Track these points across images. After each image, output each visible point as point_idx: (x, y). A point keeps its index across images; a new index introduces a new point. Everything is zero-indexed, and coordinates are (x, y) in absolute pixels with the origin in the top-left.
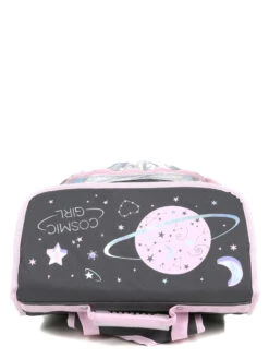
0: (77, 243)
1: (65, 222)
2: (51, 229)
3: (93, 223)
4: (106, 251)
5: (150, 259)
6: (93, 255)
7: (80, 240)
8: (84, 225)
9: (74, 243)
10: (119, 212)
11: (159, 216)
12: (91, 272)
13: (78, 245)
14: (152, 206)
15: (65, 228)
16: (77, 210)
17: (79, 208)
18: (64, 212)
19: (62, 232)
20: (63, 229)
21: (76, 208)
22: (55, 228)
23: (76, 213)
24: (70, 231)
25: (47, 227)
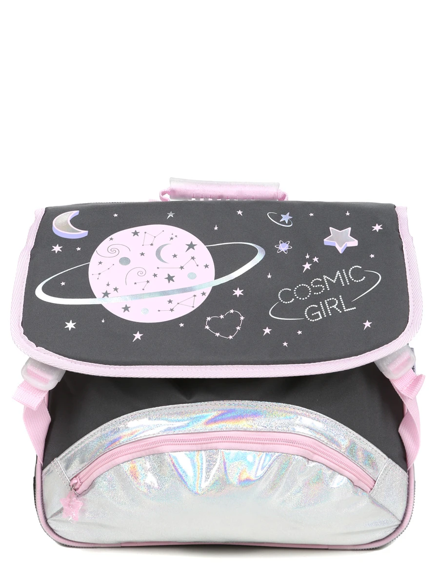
0: (310, 261)
1: (336, 289)
2: (356, 274)
3: (287, 296)
4: (262, 252)
5: (191, 246)
6: (284, 247)
7: (307, 266)
9: (316, 259)
10: (242, 318)
11: (171, 306)
12: (284, 222)
13: (308, 257)
14: (182, 325)
15: (334, 279)
16: (317, 316)
17: (315, 320)
18: (339, 306)
19: (338, 271)
20: (336, 277)
21: (321, 318)
22: (351, 278)
23: (319, 309)
24: (325, 277)
25: (364, 277)
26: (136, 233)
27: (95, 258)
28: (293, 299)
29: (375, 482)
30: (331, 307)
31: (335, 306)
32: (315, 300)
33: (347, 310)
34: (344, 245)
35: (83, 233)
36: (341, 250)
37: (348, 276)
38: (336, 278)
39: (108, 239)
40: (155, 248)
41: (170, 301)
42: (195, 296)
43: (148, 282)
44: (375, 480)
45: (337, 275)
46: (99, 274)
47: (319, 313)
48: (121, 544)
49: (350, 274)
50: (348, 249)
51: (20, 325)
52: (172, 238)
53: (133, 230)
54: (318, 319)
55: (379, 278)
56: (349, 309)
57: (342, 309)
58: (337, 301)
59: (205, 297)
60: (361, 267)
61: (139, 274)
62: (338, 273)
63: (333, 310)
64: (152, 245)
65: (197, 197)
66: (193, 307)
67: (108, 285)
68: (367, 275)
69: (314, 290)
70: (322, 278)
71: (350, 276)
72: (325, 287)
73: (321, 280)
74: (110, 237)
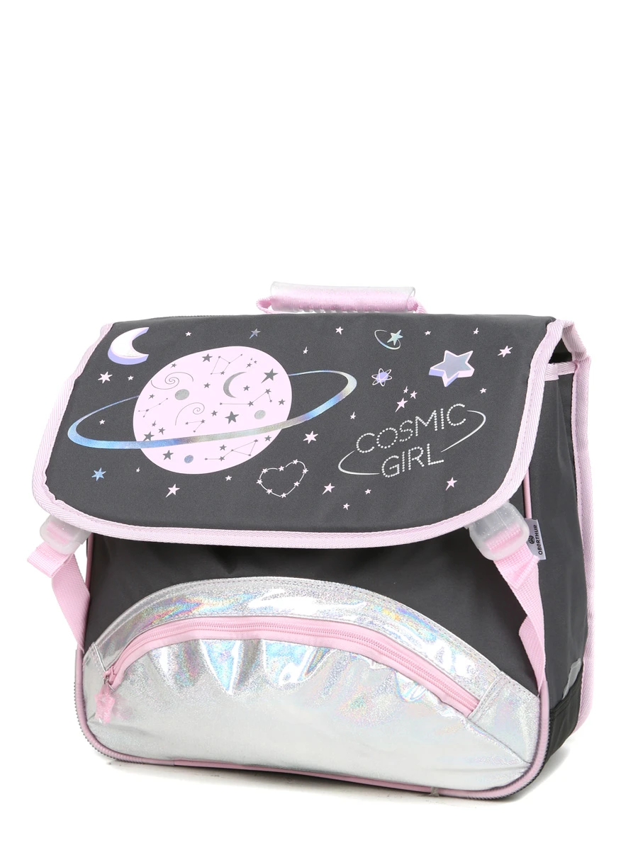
0: (407, 397)
1: (427, 434)
2: (456, 415)
3: (367, 443)
4: (352, 384)
5: (270, 375)
6: (382, 378)
7: (402, 404)
8: (388, 438)
9: (413, 395)
10: (305, 471)
11: (222, 453)
12: (391, 344)
13: (406, 391)
14: (229, 478)
15: (426, 422)
16: (395, 470)
17: (392, 476)
18: (424, 459)
19: (435, 411)
20: (431, 418)
21: (398, 473)
22: (448, 420)
23: (399, 461)
24: (417, 418)
25: (465, 420)
26: (207, 358)
27: (147, 390)
28: (373, 448)
29: (479, 701)
30: (413, 459)
31: (417, 458)
32: (398, 449)
33: (432, 463)
34: (456, 374)
35: (141, 357)
36: (447, 381)
37: (445, 416)
38: (429, 420)
39: (170, 365)
40: (226, 377)
41: (223, 448)
42: (256, 441)
43: (203, 421)
44: (479, 698)
45: (432, 416)
46: (147, 410)
47: (398, 466)
48: (174, 761)
49: (448, 415)
50: (458, 382)
51: (44, 472)
52: (249, 365)
53: (205, 353)
54: (394, 475)
55: (483, 420)
56: (435, 463)
57: (425, 463)
58: (422, 451)
59: (268, 443)
60: (464, 406)
61: (195, 411)
62: (434, 413)
63: (415, 463)
64: (223, 373)
65: (306, 308)
66: (250, 455)
67: (154, 425)
68: (469, 416)
69: (402, 435)
70: (414, 420)
71: (448, 418)
72: (414, 433)
73: (411, 422)
74: (173, 363)
